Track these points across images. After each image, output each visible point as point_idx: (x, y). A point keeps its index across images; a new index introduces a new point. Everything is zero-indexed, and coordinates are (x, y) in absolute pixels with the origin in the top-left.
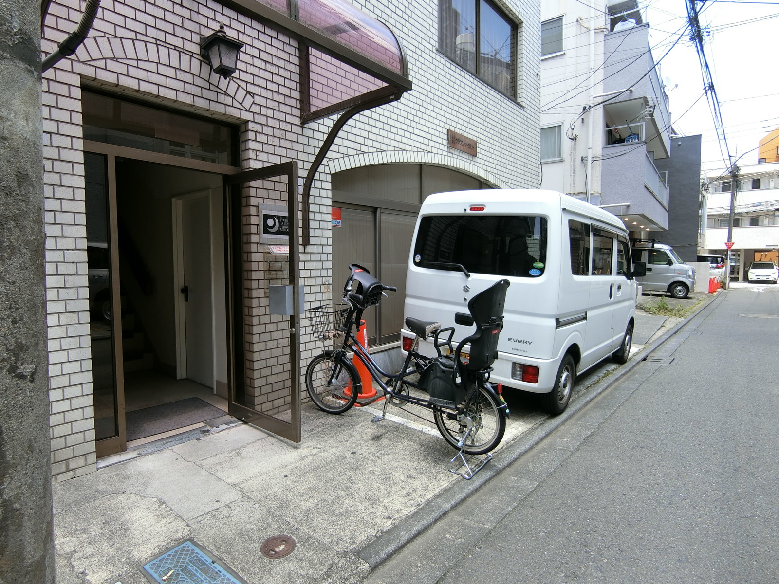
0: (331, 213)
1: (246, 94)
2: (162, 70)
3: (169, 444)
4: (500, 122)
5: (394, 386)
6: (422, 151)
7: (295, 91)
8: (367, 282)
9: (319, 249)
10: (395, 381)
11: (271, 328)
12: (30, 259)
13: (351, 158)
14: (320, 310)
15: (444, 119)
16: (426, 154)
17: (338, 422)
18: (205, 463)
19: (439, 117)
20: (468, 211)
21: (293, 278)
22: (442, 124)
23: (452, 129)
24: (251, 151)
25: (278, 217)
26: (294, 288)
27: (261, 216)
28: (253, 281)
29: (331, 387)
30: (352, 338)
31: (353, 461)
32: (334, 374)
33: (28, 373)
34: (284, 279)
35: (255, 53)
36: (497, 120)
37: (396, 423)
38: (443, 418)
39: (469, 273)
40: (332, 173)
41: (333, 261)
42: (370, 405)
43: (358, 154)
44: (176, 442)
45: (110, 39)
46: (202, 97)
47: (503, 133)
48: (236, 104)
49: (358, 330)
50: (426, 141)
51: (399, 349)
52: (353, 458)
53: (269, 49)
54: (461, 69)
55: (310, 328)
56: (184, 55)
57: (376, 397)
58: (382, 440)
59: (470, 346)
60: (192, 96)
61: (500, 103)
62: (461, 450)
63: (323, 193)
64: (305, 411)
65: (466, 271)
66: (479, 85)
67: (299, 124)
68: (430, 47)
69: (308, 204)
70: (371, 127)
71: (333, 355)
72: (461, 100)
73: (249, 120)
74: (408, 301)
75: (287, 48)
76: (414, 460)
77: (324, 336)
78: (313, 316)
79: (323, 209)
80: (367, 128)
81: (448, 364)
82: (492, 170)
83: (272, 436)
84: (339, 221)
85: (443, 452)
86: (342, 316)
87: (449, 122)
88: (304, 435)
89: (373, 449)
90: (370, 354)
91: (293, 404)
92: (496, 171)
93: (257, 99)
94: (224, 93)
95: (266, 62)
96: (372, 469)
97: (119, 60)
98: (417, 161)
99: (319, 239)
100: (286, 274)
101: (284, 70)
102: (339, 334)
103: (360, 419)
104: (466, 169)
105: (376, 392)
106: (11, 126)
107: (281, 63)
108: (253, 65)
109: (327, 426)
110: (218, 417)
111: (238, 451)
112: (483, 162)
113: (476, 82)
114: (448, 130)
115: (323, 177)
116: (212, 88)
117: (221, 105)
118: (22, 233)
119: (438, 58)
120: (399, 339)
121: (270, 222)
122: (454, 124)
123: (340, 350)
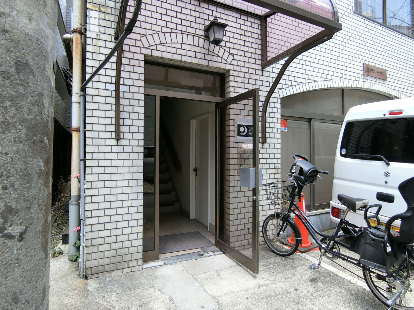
0: (280, 122)
1: (229, 55)
2: (184, 47)
3: (180, 259)
4: (405, 55)
5: (327, 244)
6: (344, 79)
7: (258, 50)
8: (307, 167)
9: (272, 146)
10: (329, 240)
11: (241, 194)
12: (26, 135)
13: (294, 87)
14: (273, 185)
15: (360, 57)
16: (347, 81)
17: (284, 262)
18: (198, 277)
19: (356, 56)
20: (388, 116)
21: (255, 163)
22: (359, 60)
23: (367, 63)
24: (231, 87)
25: (247, 126)
26: (255, 170)
27: (236, 126)
28: (231, 165)
29: (279, 238)
30: (295, 205)
31: (295, 296)
32: (282, 228)
33: (16, 234)
34: (250, 164)
35: (234, 30)
36: (402, 54)
37: (328, 271)
38: (372, 276)
39: (389, 162)
40: (281, 97)
41: (282, 153)
42: (307, 253)
43: (299, 85)
44: (184, 259)
45: (159, 34)
46: (204, 59)
47: (408, 62)
48: (223, 61)
49: (300, 201)
50: (347, 73)
51: (328, 214)
52: (296, 294)
53: (243, 27)
54: (373, 22)
55: (266, 196)
56: (196, 37)
57: (311, 248)
58: (318, 283)
59: (400, 222)
60: (199, 59)
61: (404, 42)
62: (390, 308)
63: (275, 110)
64: (262, 251)
65: (386, 161)
66: (387, 31)
67: (260, 69)
68: (349, 11)
69: (266, 117)
70: (307, 66)
71: (281, 216)
72: (373, 43)
73: (230, 69)
74: (335, 181)
75: (254, 25)
76: (346, 306)
77: (275, 203)
78: (268, 188)
79: (275, 120)
80: (305, 67)
81: (378, 234)
82: (399, 89)
83: (239, 265)
84: (285, 128)
85: (371, 303)
86: (288, 190)
87: (364, 58)
88: (261, 268)
89: (311, 289)
90: (307, 216)
91: (254, 245)
92: (402, 90)
93: (235, 57)
94: (216, 55)
95: (241, 35)
96: (310, 307)
97: (163, 44)
98: (340, 86)
99: (272, 139)
100: (251, 161)
101: (252, 38)
102: (285, 202)
103: (300, 262)
104: (378, 90)
105: (312, 244)
106: (13, 21)
107: (249, 34)
108: (233, 38)
109: (276, 264)
110: (209, 246)
111: (218, 272)
112: (391, 84)
113: (384, 30)
114: (363, 64)
115: (275, 100)
116: (210, 53)
117: (215, 62)
118: (18, 112)
119: (355, 17)
120: (329, 207)
121: (242, 129)
122: (368, 59)
123: (286, 213)
